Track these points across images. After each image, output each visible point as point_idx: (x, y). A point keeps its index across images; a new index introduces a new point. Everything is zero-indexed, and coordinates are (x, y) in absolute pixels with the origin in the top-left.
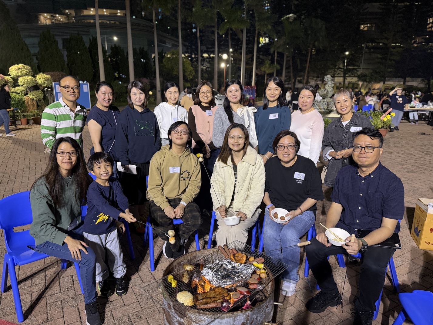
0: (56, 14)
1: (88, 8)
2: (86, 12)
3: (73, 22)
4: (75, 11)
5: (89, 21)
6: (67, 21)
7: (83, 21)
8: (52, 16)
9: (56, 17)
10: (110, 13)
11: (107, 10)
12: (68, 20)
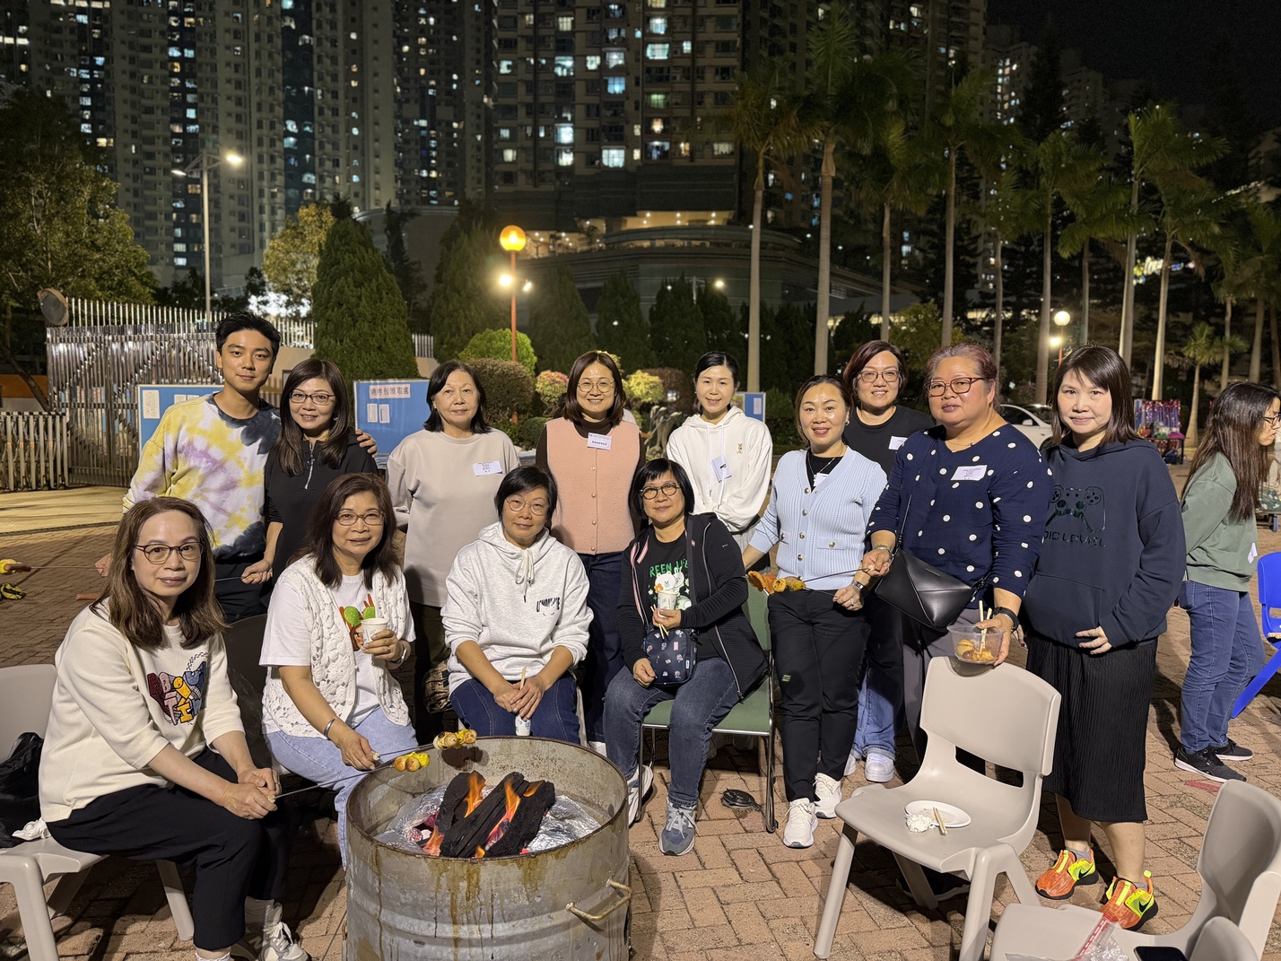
0: (560, 231)
1: (638, 213)
2: (631, 224)
3: (601, 249)
4: (606, 222)
5: (638, 243)
6: (585, 248)
7: (625, 244)
8: (552, 236)
9: (560, 238)
10: (689, 221)
11: (684, 213)
12: (590, 243)
